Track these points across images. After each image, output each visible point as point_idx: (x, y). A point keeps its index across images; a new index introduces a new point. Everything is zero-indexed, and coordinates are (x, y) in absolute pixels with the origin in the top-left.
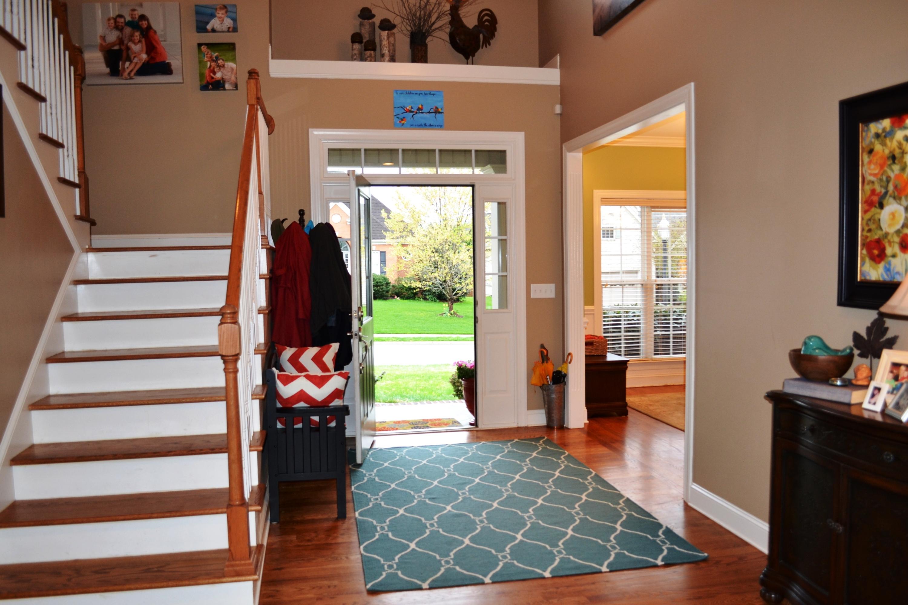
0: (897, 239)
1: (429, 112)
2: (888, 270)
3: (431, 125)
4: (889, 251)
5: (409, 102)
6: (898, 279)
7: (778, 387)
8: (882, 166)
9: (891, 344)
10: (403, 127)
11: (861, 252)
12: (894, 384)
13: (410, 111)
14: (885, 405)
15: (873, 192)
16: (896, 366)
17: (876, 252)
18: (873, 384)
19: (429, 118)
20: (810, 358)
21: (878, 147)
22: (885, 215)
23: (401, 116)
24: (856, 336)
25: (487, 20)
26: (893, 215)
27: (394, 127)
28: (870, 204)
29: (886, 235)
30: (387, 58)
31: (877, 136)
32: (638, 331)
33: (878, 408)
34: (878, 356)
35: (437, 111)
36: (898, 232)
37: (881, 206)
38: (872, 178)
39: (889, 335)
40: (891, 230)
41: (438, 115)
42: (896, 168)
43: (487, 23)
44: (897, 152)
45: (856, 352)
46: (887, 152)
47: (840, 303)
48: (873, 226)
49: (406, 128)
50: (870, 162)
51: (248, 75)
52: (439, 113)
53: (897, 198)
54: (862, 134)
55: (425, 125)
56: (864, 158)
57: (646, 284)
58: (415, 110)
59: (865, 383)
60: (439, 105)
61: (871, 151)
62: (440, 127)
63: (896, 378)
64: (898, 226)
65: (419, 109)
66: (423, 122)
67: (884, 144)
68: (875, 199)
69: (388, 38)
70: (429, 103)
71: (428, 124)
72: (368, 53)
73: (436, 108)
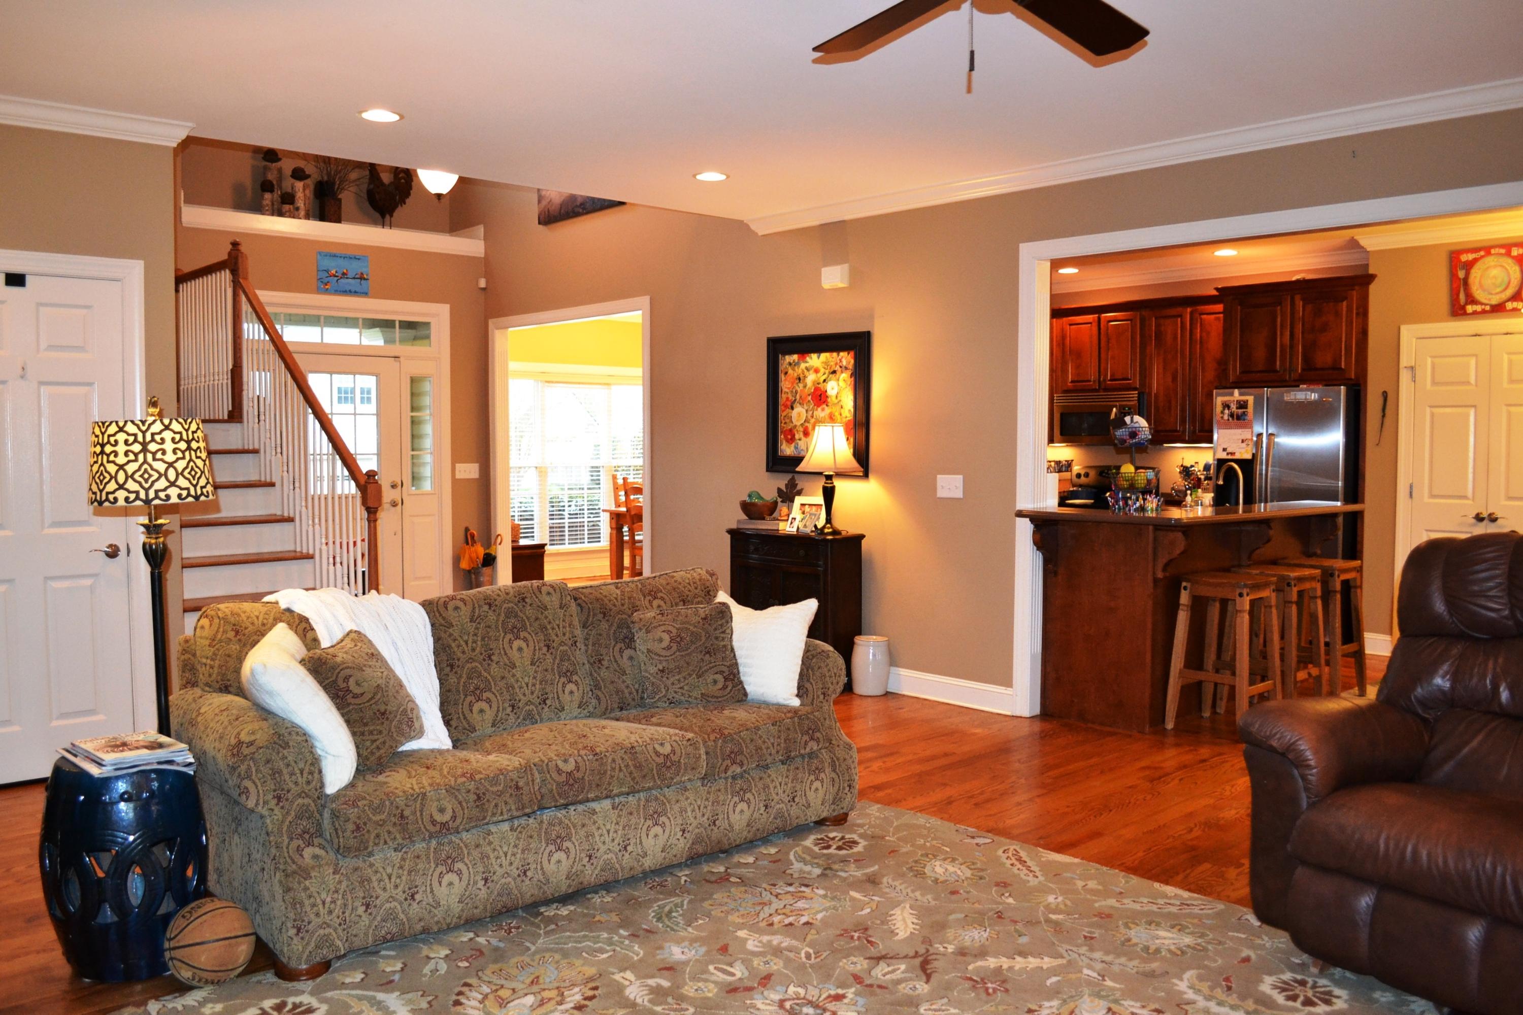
0: (801, 429)
1: (354, 278)
2: (796, 448)
3: (355, 292)
4: (797, 437)
5: (334, 266)
6: (802, 454)
7: (734, 526)
8: (793, 383)
9: (799, 493)
10: (326, 292)
11: (781, 437)
12: (802, 516)
13: (335, 276)
14: (798, 528)
15: (787, 399)
16: (803, 505)
17: (789, 437)
18: (791, 516)
19: (353, 284)
20: (753, 505)
21: (790, 371)
22: (794, 413)
23: (326, 281)
24: (779, 490)
25: (402, 178)
26: (799, 414)
27: (318, 291)
28: (786, 406)
29: (796, 426)
30: (302, 213)
31: (790, 364)
32: (532, 519)
33: (795, 529)
34: (792, 501)
35: (362, 278)
36: (802, 425)
37: (792, 408)
38: (787, 390)
39: (799, 488)
40: (798, 424)
41: (363, 282)
42: (801, 385)
43: (403, 181)
44: (801, 376)
45: (779, 500)
46: (796, 375)
47: (767, 471)
48: (787, 421)
49: (330, 294)
50: (785, 380)
51: (230, 247)
52: (365, 279)
53: (801, 404)
54: (781, 362)
55: (350, 291)
56: (782, 377)
57: (541, 468)
58: (339, 274)
59: (785, 518)
60: (364, 270)
61: (786, 373)
62: (365, 294)
63: (803, 513)
64: (802, 421)
65: (344, 274)
66: (348, 288)
67: (794, 370)
68: (789, 403)
69: (304, 190)
70: (354, 268)
71: (353, 290)
72: (286, 207)
73: (362, 274)
